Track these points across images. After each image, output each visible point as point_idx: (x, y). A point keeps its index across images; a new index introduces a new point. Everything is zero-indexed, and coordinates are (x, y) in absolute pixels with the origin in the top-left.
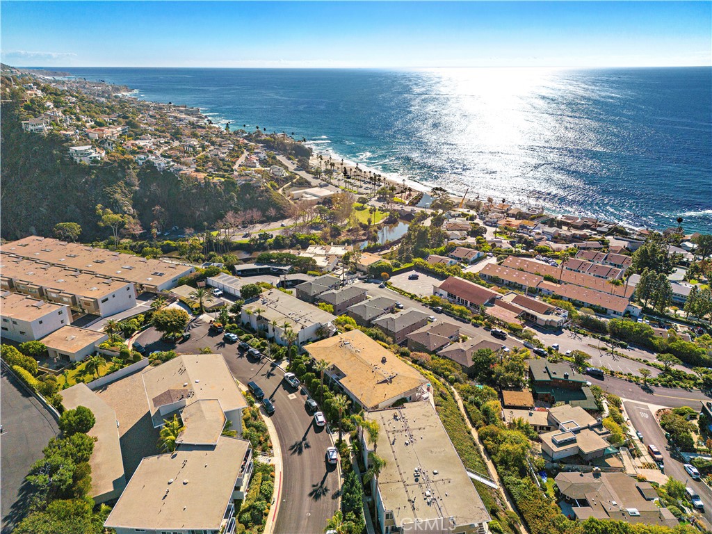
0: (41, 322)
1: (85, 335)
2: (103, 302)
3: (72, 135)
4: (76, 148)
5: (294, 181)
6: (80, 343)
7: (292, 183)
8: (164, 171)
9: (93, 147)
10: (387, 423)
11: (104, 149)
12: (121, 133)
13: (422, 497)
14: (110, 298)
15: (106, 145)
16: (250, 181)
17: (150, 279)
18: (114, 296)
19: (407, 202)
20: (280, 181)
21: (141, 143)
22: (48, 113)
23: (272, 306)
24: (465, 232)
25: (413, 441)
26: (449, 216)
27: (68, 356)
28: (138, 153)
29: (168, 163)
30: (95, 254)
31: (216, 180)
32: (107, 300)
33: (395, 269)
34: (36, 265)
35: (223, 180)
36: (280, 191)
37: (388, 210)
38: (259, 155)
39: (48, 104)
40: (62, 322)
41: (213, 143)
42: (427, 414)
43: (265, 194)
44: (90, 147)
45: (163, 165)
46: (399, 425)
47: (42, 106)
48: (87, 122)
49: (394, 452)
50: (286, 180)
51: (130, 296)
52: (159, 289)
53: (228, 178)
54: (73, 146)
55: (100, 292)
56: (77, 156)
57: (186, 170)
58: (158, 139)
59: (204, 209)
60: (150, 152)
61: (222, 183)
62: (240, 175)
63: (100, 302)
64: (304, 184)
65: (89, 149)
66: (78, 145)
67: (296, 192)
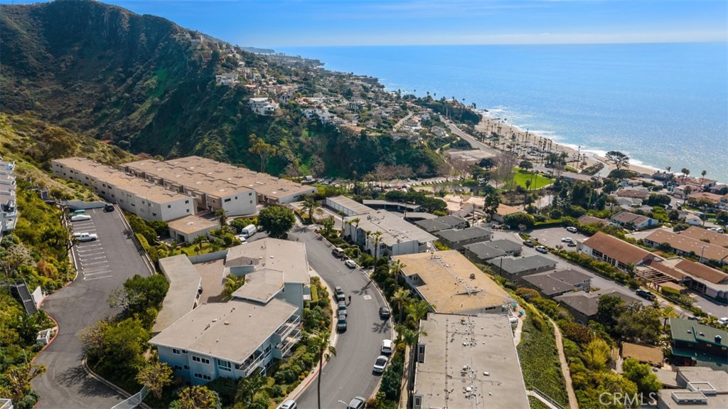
0: (169, 207)
1: (202, 223)
2: (226, 201)
3: (254, 88)
4: (255, 99)
5: (454, 142)
6: (195, 228)
7: (452, 144)
8: (327, 123)
9: (268, 100)
10: (450, 325)
11: (278, 101)
12: (297, 90)
13: (461, 391)
14: (233, 199)
15: (281, 99)
16: (407, 137)
17: (274, 193)
18: (236, 198)
19: (580, 171)
20: (440, 142)
21: (313, 100)
22: (239, 69)
23: (376, 222)
24: (641, 200)
25: (473, 344)
26: (626, 184)
27: (183, 237)
28: (308, 107)
29: (332, 117)
30: (237, 171)
31: (373, 134)
32: (230, 200)
33: (537, 224)
34: (185, 171)
35: (380, 134)
36: (437, 151)
37: (555, 177)
38: (423, 116)
39: (241, 63)
40: (188, 211)
41: (380, 104)
42: (500, 326)
43: (420, 150)
44: (267, 98)
45: (326, 119)
46: (463, 329)
47: (236, 65)
48: (270, 80)
49: (447, 349)
50: (446, 140)
51: (251, 202)
52: (281, 201)
53: (385, 133)
54: (253, 97)
55: (226, 193)
56: (255, 107)
57: (346, 124)
58: (329, 98)
59: (358, 160)
60: (319, 107)
61: (379, 137)
62: (398, 131)
63: (223, 201)
64: (464, 145)
65: (266, 101)
66: (257, 97)
67: (454, 153)
